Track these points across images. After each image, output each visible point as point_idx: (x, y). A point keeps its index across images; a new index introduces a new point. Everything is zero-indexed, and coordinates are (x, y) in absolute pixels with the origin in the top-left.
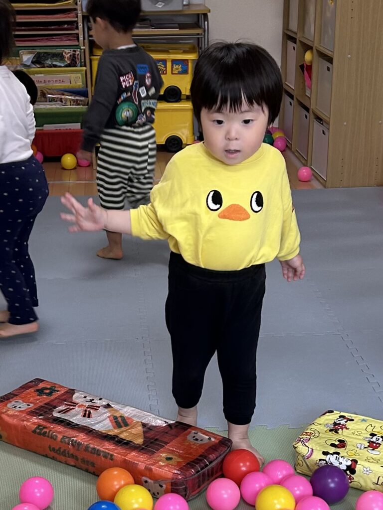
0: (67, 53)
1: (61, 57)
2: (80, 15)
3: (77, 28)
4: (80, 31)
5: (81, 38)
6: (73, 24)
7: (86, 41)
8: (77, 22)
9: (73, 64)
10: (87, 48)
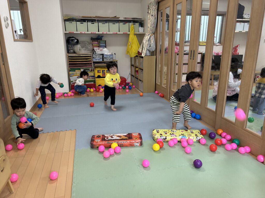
0: (90, 69)
1: (89, 70)
2: (92, 62)
3: (92, 64)
4: (92, 65)
5: (93, 66)
6: (91, 64)
7: (94, 67)
8: (92, 63)
9: (91, 71)
10: (94, 68)
